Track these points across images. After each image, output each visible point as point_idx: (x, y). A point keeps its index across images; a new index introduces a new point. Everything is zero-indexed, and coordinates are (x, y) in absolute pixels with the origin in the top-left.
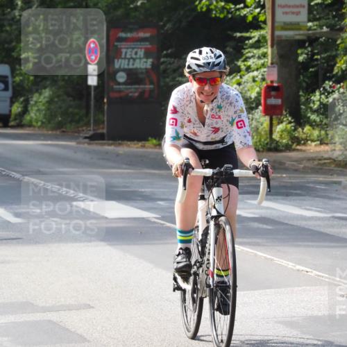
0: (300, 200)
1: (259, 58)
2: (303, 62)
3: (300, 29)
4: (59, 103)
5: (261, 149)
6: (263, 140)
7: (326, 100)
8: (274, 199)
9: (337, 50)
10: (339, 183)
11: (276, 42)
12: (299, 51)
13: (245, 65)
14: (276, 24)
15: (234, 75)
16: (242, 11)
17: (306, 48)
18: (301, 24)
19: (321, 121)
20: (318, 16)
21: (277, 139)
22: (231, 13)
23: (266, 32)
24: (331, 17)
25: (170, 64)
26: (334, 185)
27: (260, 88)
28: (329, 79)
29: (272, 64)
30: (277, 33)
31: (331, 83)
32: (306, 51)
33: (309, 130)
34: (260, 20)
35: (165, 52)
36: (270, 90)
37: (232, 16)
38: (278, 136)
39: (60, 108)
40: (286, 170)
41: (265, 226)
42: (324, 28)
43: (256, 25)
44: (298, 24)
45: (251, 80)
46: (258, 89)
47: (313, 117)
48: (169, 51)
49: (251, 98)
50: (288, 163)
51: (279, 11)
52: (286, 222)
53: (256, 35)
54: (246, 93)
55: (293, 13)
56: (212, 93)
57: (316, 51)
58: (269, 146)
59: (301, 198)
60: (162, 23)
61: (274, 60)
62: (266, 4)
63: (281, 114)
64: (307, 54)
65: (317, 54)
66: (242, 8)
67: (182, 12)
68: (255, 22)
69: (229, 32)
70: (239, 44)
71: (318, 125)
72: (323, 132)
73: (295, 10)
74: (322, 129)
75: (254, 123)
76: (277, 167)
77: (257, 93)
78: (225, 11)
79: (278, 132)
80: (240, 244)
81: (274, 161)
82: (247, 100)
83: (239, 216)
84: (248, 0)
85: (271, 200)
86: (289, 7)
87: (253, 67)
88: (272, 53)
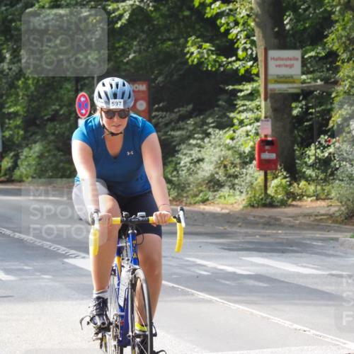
0: (297, 257)
1: (252, 110)
2: (297, 116)
3: (294, 82)
4: (50, 158)
5: (256, 205)
6: (257, 195)
7: (322, 155)
8: (270, 256)
9: (332, 103)
10: (336, 240)
11: (270, 96)
12: (294, 105)
13: (238, 119)
14: (269, 78)
15: (227, 129)
16: (235, 64)
17: (300, 102)
18: (295, 77)
19: (317, 176)
20: (311, 69)
21: (272, 195)
22: (223, 66)
23: (259, 84)
24: (325, 69)
25: (161, 117)
26: (332, 241)
27: (254, 142)
28: (325, 133)
29: (266, 117)
30: (271, 86)
31: (326, 137)
32: (300, 105)
33: (305, 185)
34: (252, 73)
35: (156, 106)
36: (264, 144)
37: (224, 70)
38: (273, 191)
39: (51, 163)
40: (282, 226)
41: (261, 284)
42: (319, 81)
43: (248, 77)
44: (291, 77)
45: (244, 134)
46: (252, 144)
47: (309, 172)
48: (161, 105)
49: (245, 153)
50: (284, 220)
51: (271, 64)
52: (283, 279)
53: (248, 87)
54: (239, 147)
55: (286, 66)
57: (310, 105)
58: (263, 202)
59: (297, 254)
60: (153, 77)
61: (268, 114)
62: (259, 56)
63: (276, 169)
64: (302, 108)
65: (312, 107)
66: (234, 61)
67: (173, 65)
68: (247, 75)
69: (222, 86)
70: (232, 98)
71: (314, 181)
72: (319, 188)
73: (288, 63)
74: (319, 184)
75: (249, 179)
76: (272, 223)
77: (251, 147)
78: (217, 64)
79: (273, 187)
80: (235, 302)
81: (270, 217)
82: (240, 154)
83: (234, 273)
84: (240, 53)
85: (266, 257)
86: (282, 59)
87: (246, 121)
88: (266, 107)
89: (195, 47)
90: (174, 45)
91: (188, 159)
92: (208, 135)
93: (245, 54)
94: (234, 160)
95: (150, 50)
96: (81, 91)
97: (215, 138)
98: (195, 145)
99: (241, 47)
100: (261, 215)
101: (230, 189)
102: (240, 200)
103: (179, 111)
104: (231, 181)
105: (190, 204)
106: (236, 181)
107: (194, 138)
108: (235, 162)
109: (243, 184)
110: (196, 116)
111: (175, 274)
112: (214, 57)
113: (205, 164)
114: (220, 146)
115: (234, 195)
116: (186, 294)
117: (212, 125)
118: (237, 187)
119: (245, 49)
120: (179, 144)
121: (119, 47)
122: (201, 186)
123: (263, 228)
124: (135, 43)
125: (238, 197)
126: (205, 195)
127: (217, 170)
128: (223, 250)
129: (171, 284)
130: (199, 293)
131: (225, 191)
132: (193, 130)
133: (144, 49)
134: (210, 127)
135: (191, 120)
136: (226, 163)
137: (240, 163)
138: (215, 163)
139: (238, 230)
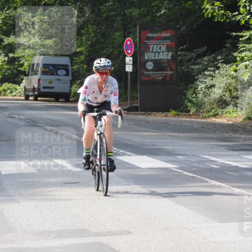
1: (249, 51)
13: (239, 57)
15: (232, 64)
16: (237, 17)
22: (229, 18)
25: (184, 55)
27: (251, 73)
34: (250, 23)
35: (181, 47)
37: (230, 21)
43: (247, 27)
45: (244, 67)
46: (249, 74)
48: (184, 47)
49: (244, 81)
53: (247, 34)
54: (240, 77)
60: (178, 26)
66: (237, 15)
67: (193, 18)
68: (246, 25)
69: (227, 32)
70: (235, 41)
75: (247, 99)
77: (249, 77)
78: (225, 17)
80: (238, 187)
82: (241, 82)
83: (237, 167)
84: (242, 9)
87: (246, 58)
89: (209, 4)
90: (194, 4)
91: (204, 86)
92: (218, 68)
93: (245, 10)
95: (177, 7)
96: (128, 37)
97: (223, 71)
98: (209, 75)
99: (242, 5)
101: (234, 107)
102: (241, 114)
103: (197, 51)
104: (234, 101)
105: (205, 117)
106: (238, 101)
107: (208, 71)
108: (237, 87)
109: (243, 103)
110: (209, 55)
111: (194, 167)
112: (223, 12)
113: (216, 89)
114: (226, 76)
115: (237, 111)
116: (202, 181)
117: (220, 61)
118: (239, 105)
119: (245, 7)
120: (198, 75)
121: (155, 6)
122: (213, 105)
124: (166, 2)
125: (239, 113)
126: (216, 111)
127: (224, 93)
128: (228, 150)
129: (192, 175)
130: (212, 181)
131: (230, 108)
132: (207, 65)
133: (172, 7)
134: (219, 63)
135: (206, 57)
136: (231, 88)
138: (223, 88)
139: (239, 136)
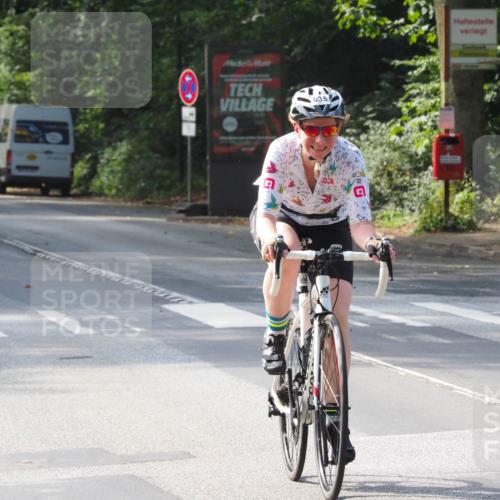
0: (490, 302)
1: (428, 96)
2: (491, 102)
3: (486, 55)
4: (142, 162)
5: (433, 229)
6: (435, 215)
8: (453, 300)
11: (452, 73)
12: (486, 87)
13: (407, 107)
14: (452, 48)
15: (392, 121)
16: (403, 28)
17: (495, 82)
18: (487, 47)
21: (456, 214)
22: (387, 31)
23: (438, 58)
27: (430, 139)
29: (447, 104)
30: (454, 60)
32: (495, 87)
34: (428, 41)
36: (445, 142)
37: (388, 36)
38: (458, 209)
39: (143, 169)
40: (469, 258)
41: (440, 340)
43: (423, 48)
44: (483, 47)
45: (417, 128)
46: (426, 141)
49: (417, 155)
50: (472, 249)
51: (455, 29)
52: (471, 333)
53: (422, 63)
54: (409, 146)
55: (476, 32)
56: (325, 148)
58: (444, 224)
59: (490, 298)
60: (287, 47)
61: (450, 100)
62: (437, 17)
63: (461, 178)
64: (497, 91)
66: (402, 25)
67: (316, 31)
68: (420, 44)
69: (384, 59)
70: (400, 77)
73: (478, 27)
75: (422, 191)
76: (456, 254)
77: (426, 147)
78: (378, 28)
79: (457, 203)
80: (404, 365)
81: (452, 246)
82: (411, 157)
83: (403, 325)
84: (411, 13)
85: (447, 302)
86: (471, 22)
87: (420, 109)
88: (447, 90)
89: (348, 4)
90: (317, 2)
92: (365, 129)
93: (418, 14)
94: (403, 165)
95: (283, 9)
96: (187, 67)
97: (374, 134)
99: (412, 5)
100: (439, 242)
101: (397, 206)
102: (410, 221)
104: (398, 195)
106: (405, 195)
107: (346, 134)
108: (403, 168)
109: (415, 199)
110: (348, 103)
112: (374, 18)
114: (381, 145)
115: (402, 215)
117: (371, 115)
118: (406, 203)
119: (418, 8)
121: (239, 5)
123: (443, 262)
125: (407, 218)
127: (378, 178)
131: (390, 209)
133: (273, 8)
134: (367, 119)
136: (390, 169)
137: (410, 170)
138: (375, 169)
139: (408, 264)
